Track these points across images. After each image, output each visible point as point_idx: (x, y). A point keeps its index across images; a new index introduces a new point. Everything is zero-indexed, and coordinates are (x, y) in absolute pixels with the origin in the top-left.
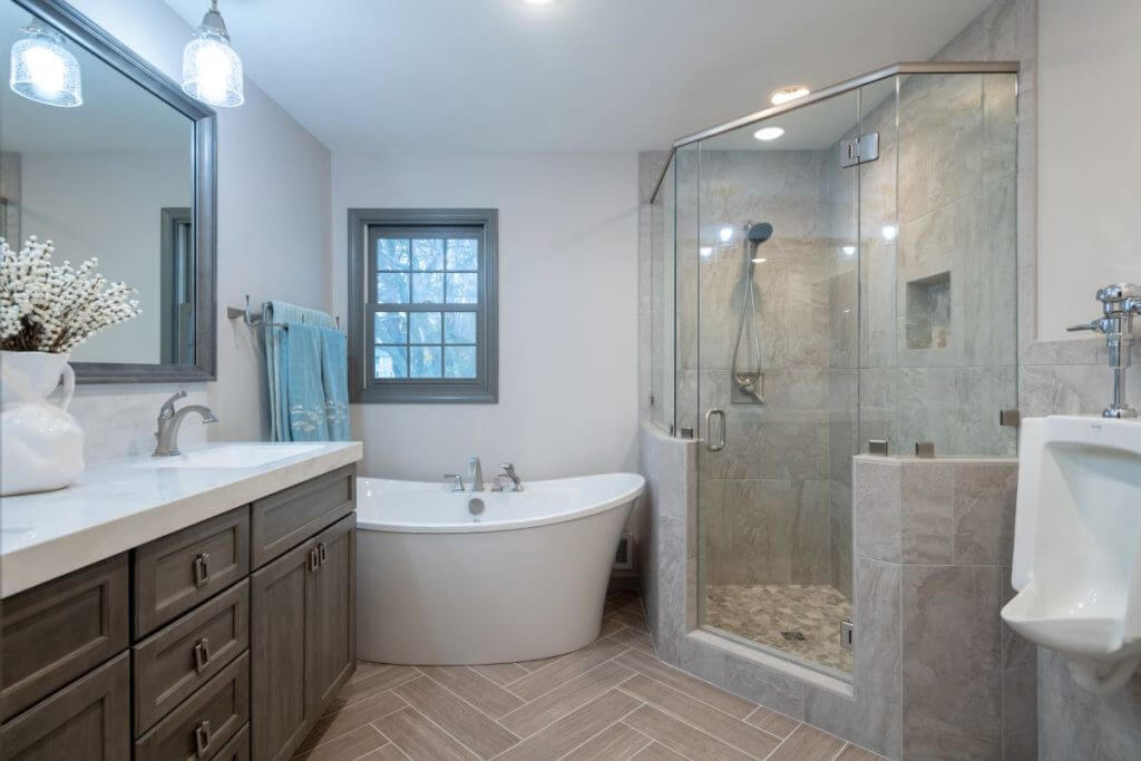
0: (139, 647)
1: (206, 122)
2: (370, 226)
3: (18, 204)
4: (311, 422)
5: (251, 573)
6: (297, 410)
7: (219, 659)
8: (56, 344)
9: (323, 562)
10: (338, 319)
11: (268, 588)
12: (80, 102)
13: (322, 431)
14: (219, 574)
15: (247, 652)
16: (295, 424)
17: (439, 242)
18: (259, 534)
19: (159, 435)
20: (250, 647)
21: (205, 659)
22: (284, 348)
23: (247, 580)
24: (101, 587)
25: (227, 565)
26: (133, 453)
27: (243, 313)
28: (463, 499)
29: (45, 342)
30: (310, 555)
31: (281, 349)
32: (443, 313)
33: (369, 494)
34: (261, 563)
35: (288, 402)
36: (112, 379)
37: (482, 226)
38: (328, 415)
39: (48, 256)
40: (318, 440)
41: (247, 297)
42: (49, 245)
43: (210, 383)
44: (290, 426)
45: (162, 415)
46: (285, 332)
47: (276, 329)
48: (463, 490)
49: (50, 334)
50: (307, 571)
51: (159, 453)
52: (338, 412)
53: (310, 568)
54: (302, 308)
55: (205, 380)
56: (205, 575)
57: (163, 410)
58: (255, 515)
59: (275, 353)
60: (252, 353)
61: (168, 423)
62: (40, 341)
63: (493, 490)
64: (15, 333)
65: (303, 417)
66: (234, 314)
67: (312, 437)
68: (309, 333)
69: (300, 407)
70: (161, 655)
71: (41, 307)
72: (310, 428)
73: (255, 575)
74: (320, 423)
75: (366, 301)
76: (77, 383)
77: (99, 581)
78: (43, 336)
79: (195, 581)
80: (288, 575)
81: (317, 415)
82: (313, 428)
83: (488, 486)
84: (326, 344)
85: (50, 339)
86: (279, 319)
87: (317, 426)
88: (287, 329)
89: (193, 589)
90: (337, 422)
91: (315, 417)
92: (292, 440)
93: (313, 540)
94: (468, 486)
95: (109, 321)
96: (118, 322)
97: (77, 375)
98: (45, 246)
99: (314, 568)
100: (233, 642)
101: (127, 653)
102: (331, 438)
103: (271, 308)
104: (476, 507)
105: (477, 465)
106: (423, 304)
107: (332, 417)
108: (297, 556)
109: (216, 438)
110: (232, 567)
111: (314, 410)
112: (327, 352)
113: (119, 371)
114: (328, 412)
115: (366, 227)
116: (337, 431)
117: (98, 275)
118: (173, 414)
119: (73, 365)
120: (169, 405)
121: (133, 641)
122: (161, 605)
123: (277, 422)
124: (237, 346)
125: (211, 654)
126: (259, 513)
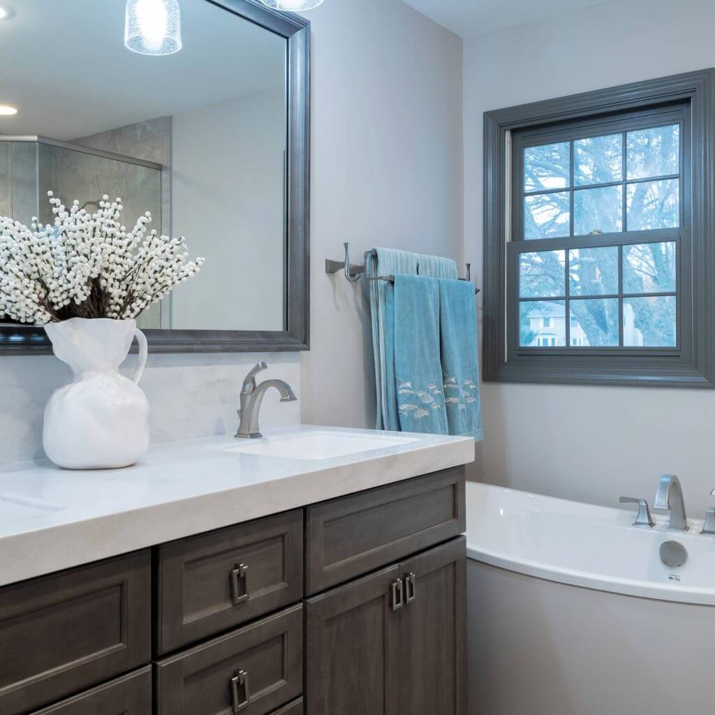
0: (163, 664)
1: (299, 37)
2: (513, 132)
3: (170, 169)
4: (424, 406)
5: (305, 597)
6: (405, 388)
7: (263, 700)
8: (123, 309)
9: (409, 599)
10: (469, 266)
11: (330, 622)
12: (179, 46)
13: (440, 419)
14: (262, 592)
15: (300, 700)
16: (402, 407)
17: (616, 140)
18: (316, 547)
19: (241, 412)
20: (304, 694)
21: (242, 698)
22: (390, 307)
23: (300, 606)
24: (121, 585)
25: (273, 582)
26: (220, 433)
27: (341, 265)
28: (650, 540)
29: (113, 307)
30: (391, 587)
31: (386, 310)
32: (620, 246)
33: (502, 512)
34: (321, 587)
35: (395, 379)
36: (196, 347)
37: (688, 100)
38: (447, 396)
39: (118, 214)
40: (432, 432)
41: (346, 245)
42: (118, 203)
43: (303, 353)
44: (397, 409)
45: (244, 390)
46: (390, 287)
47: (382, 283)
48: (651, 524)
49: (116, 299)
50: (387, 609)
51: (240, 434)
52: (463, 393)
53: (391, 605)
54: (417, 255)
55: (297, 350)
56: (243, 591)
57: (245, 384)
58: (310, 522)
59: (379, 313)
60: (355, 314)
61: (249, 399)
62: (110, 305)
63: (703, 532)
64: (84, 298)
65: (413, 399)
66: (332, 267)
67: (425, 426)
68: (421, 288)
69: (409, 385)
70: (189, 679)
71: (106, 269)
72: (423, 413)
73: (312, 601)
74: (435, 407)
75: (508, 238)
76: (149, 352)
77: (117, 578)
78: (111, 301)
79: (231, 596)
80: (359, 608)
81: (431, 395)
82: (426, 413)
83: (696, 524)
84: (446, 302)
85: (117, 304)
86: (383, 271)
87: (431, 412)
88: (393, 283)
89: (228, 606)
90: (461, 407)
91: (429, 400)
92: (400, 429)
93: (395, 567)
94: (662, 520)
95: (169, 282)
96: (177, 282)
97: (149, 344)
98: (114, 204)
99: (396, 606)
100: (281, 683)
101: (149, 668)
102: (452, 431)
103: (375, 256)
104: (673, 555)
105: (674, 487)
106: (590, 236)
107: (454, 400)
108: (371, 586)
109: (310, 419)
110: (279, 587)
111: (428, 391)
112: (448, 311)
113: (205, 339)
114: (447, 393)
115: (508, 135)
116: (460, 420)
117: (154, 231)
118: (254, 388)
119: (146, 332)
120: (250, 379)
121: (156, 657)
122: (189, 619)
123: (383, 404)
124: (338, 308)
125: (252, 692)
126: (317, 522)
